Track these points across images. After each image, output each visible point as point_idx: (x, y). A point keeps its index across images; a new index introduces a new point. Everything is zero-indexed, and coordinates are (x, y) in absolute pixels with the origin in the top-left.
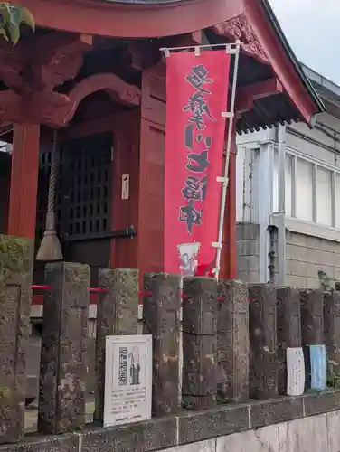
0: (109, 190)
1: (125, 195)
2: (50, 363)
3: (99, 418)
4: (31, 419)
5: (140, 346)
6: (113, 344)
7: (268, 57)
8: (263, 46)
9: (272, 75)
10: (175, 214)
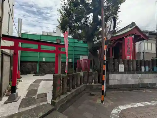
0: (120, 51)
1: (121, 51)
2: (114, 67)
3: (119, 71)
4: (113, 71)
5: (123, 66)
6: (120, 65)
7: (139, 34)
8: (139, 33)
9: (140, 36)
10: (126, 54)
